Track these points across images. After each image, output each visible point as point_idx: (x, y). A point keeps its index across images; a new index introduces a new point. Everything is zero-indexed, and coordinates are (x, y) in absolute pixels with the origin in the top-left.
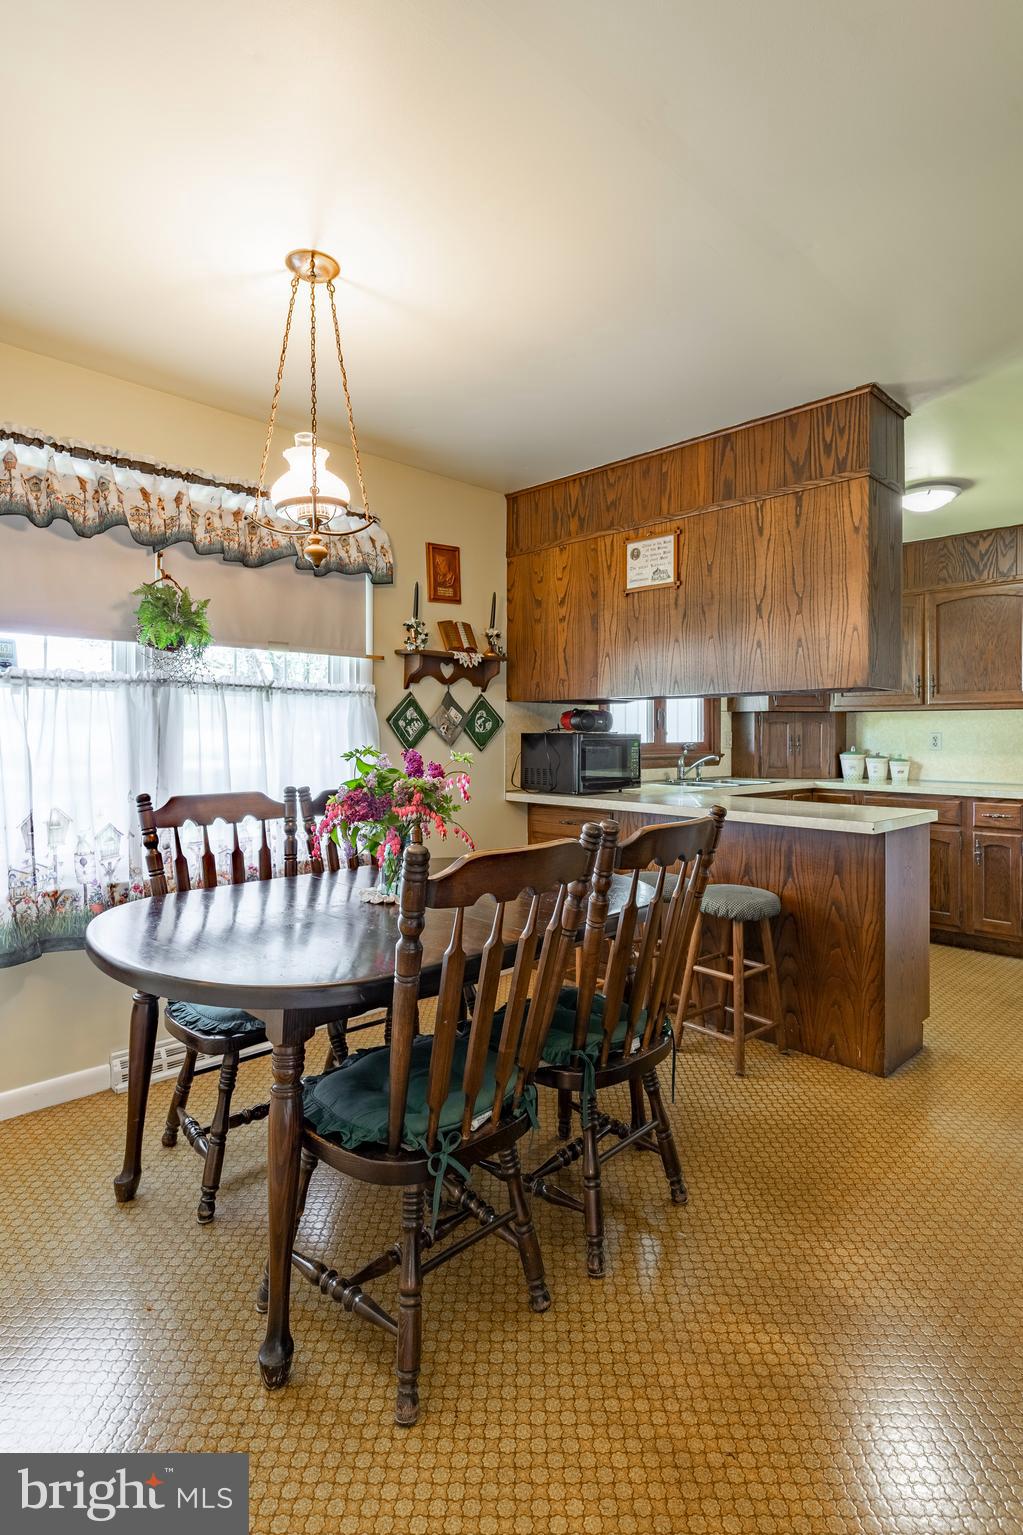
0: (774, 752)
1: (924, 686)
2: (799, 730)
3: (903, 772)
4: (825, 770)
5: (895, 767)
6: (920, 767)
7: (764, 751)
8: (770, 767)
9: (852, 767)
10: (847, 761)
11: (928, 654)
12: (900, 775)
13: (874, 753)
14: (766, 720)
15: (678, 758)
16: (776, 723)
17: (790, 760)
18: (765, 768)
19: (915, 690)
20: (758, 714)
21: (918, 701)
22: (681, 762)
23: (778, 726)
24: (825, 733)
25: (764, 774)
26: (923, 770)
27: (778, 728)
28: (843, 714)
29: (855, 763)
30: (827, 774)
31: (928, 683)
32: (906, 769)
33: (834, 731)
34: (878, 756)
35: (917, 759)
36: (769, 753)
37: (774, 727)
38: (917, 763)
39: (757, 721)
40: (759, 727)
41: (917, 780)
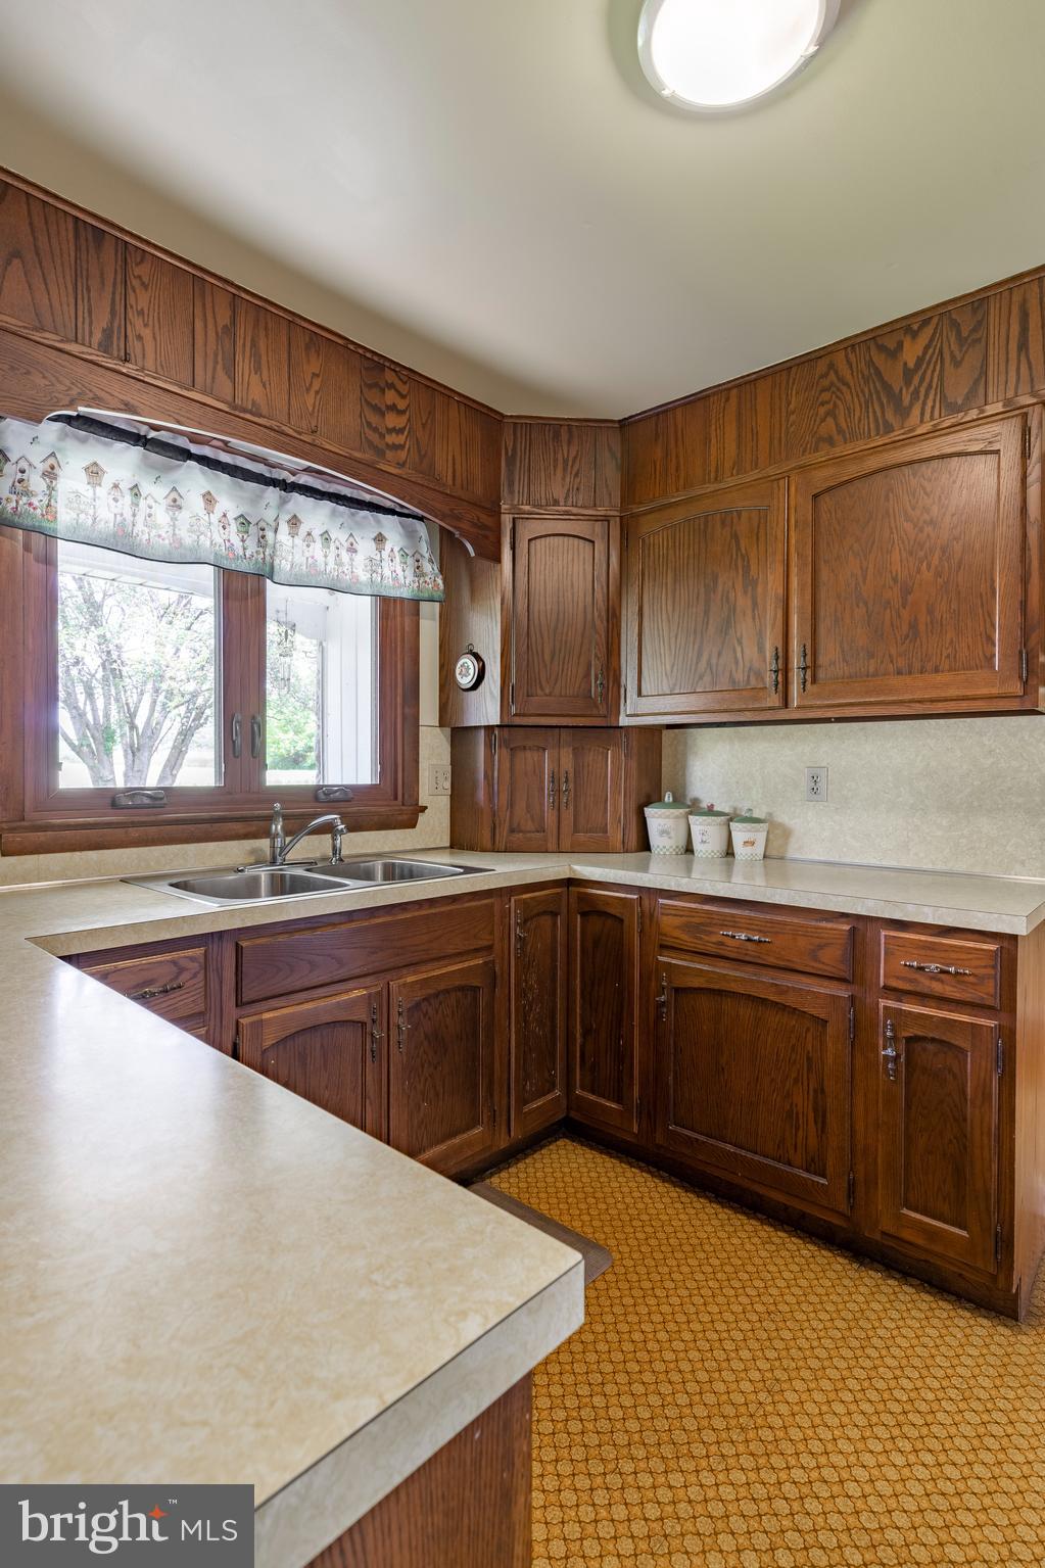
0: (520, 806)
1: (786, 671)
2: (567, 761)
3: (753, 843)
4: (615, 836)
5: (740, 834)
6: (787, 833)
7: (503, 799)
8: (512, 831)
9: (664, 832)
10: (659, 820)
11: (795, 602)
12: (749, 849)
13: (704, 805)
14: (505, 743)
15: (270, 819)
16: (525, 748)
17: (550, 817)
18: (503, 834)
19: (769, 678)
20: (489, 729)
21: (774, 700)
22: (278, 827)
23: (528, 754)
24: (613, 767)
25: (501, 842)
26: (793, 840)
27: (530, 757)
28: (655, 731)
29: (668, 823)
30: (619, 845)
31: (796, 661)
32: (761, 838)
33: (634, 764)
34: (710, 811)
35: (782, 817)
36: (511, 804)
37: (520, 755)
38: (781, 825)
39: (489, 745)
40: (493, 756)
41: (782, 858)
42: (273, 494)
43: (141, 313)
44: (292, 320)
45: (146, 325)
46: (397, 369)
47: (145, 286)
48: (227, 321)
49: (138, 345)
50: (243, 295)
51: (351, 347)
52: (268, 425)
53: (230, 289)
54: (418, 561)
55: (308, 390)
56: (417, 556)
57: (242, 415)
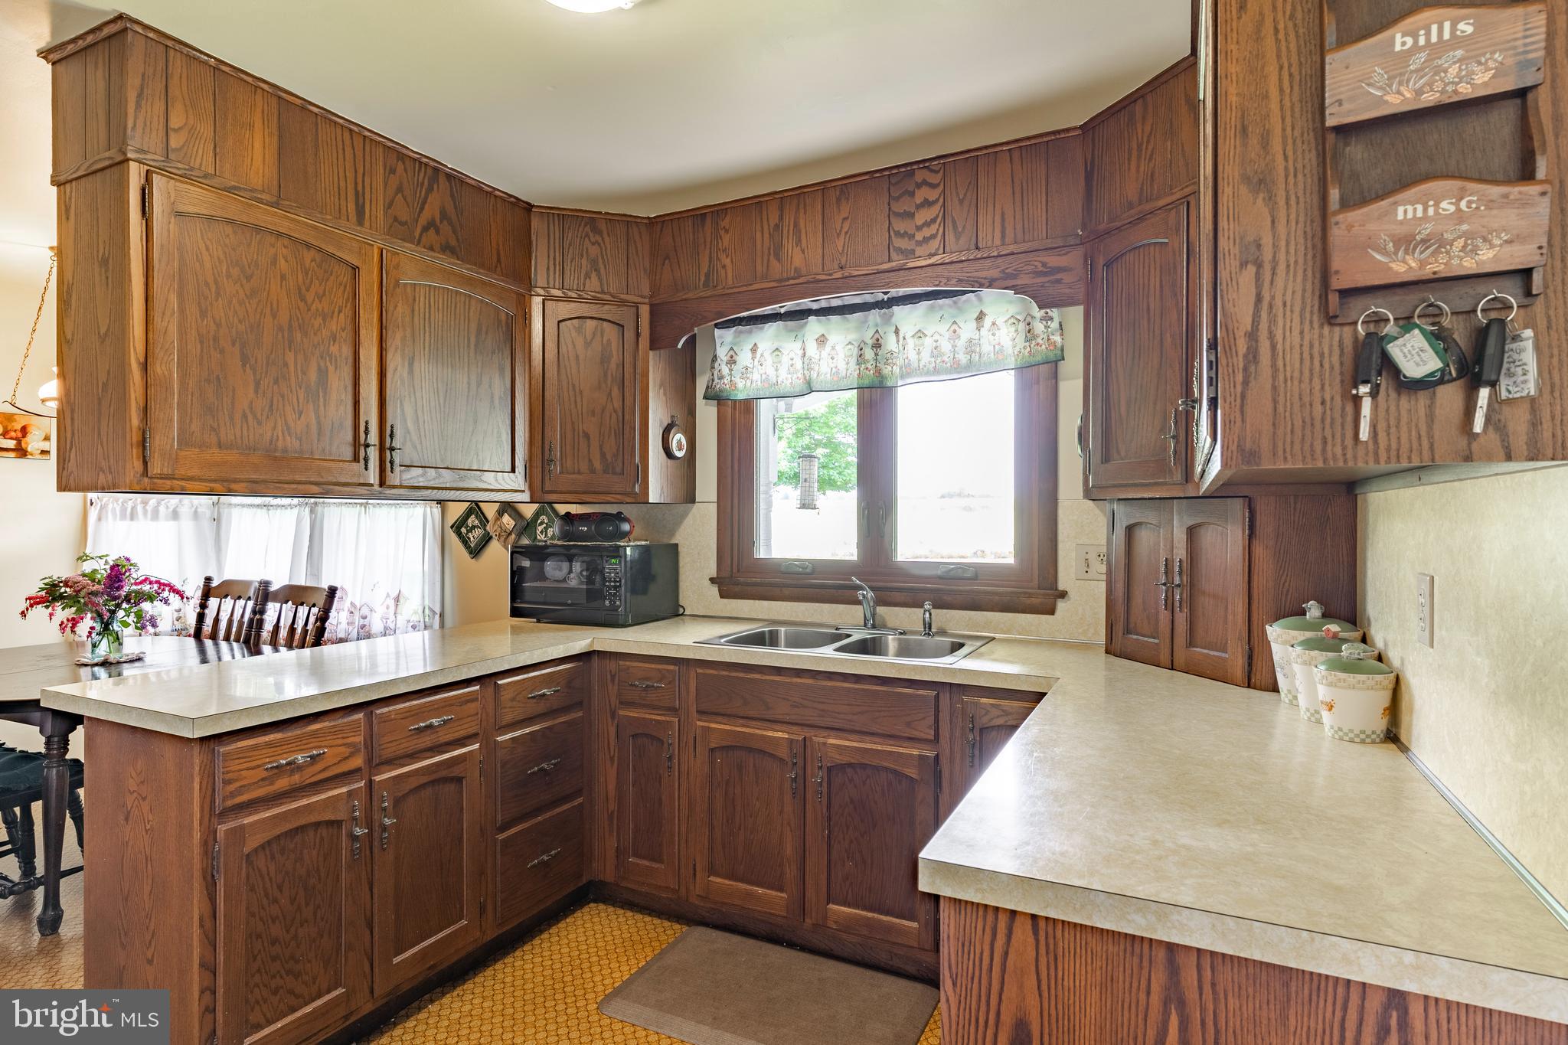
8: (1128, 631)
16: (1141, 526)
17: (1162, 620)
42: (874, 315)
43: (725, 250)
44: (824, 186)
45: (727, 257)
46: (927, 165)
47: (727, 231)
48: (777, 221)
49: (723, 272)
50: (786, 194)
51: (878, 175)
52: (805, 280)
53: (777, 196)
54: (1029, 324)
55: (839, 235)
56: (1029, 319)
57: (787, 283)
